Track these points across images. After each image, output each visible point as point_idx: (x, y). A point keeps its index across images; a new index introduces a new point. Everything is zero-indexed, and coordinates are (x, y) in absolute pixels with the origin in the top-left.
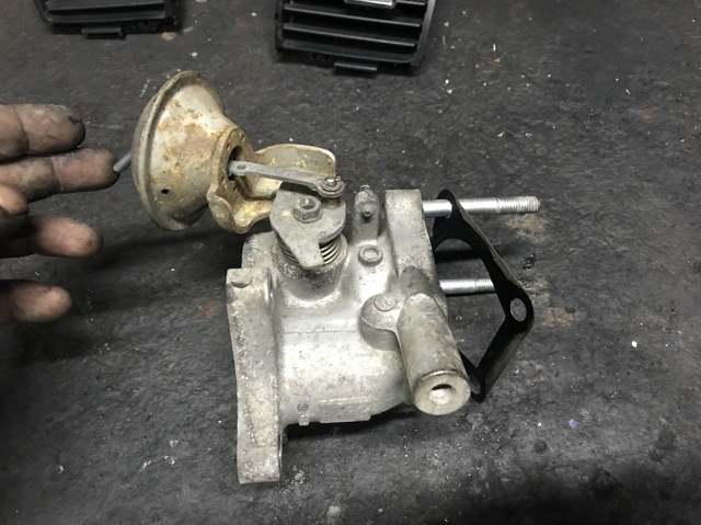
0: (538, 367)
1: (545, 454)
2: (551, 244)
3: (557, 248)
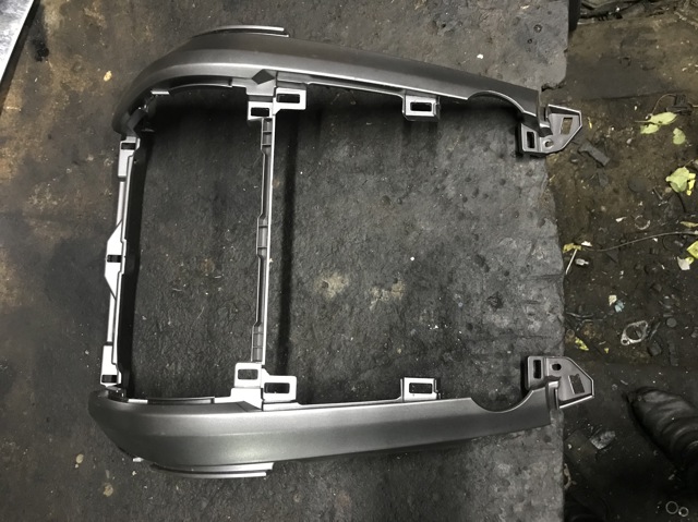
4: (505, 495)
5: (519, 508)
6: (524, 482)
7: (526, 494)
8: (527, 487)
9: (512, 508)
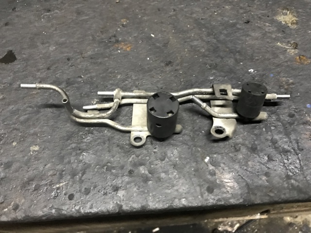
0: (291, 81)
1: (293, 118)
2: (299, 29)
3: (302, 31)
4: (153, 158)
5: (143, 170)
6: (166, 172)
7: (156, 176)
8: (163, 175)
9: (141, 164)
